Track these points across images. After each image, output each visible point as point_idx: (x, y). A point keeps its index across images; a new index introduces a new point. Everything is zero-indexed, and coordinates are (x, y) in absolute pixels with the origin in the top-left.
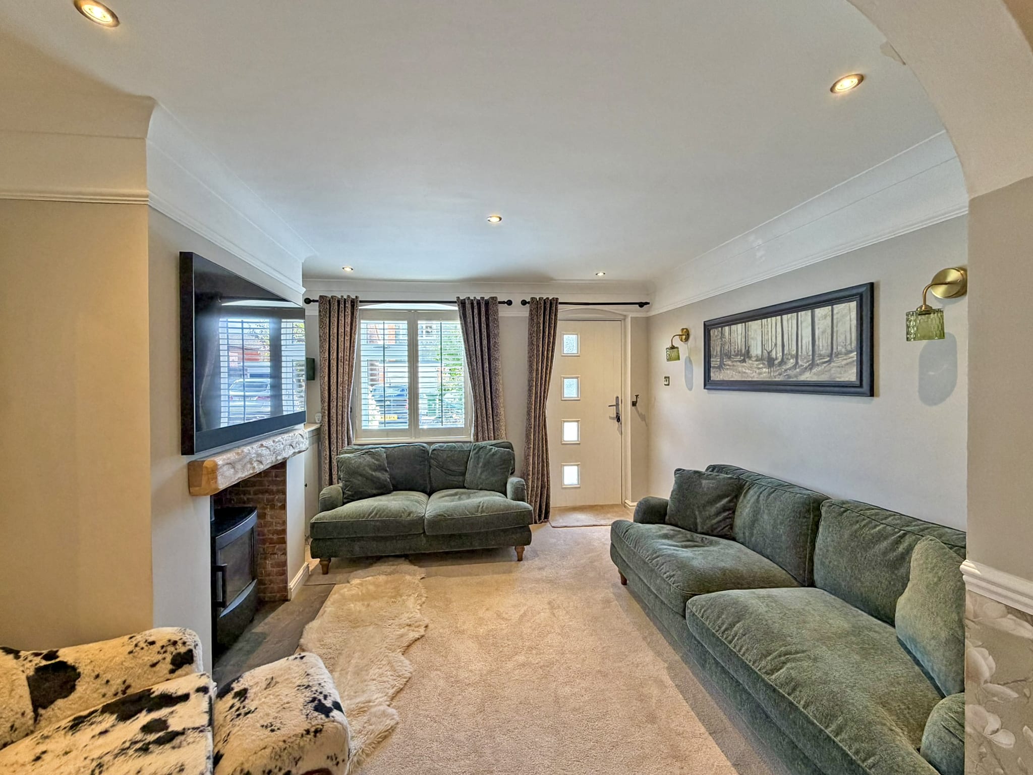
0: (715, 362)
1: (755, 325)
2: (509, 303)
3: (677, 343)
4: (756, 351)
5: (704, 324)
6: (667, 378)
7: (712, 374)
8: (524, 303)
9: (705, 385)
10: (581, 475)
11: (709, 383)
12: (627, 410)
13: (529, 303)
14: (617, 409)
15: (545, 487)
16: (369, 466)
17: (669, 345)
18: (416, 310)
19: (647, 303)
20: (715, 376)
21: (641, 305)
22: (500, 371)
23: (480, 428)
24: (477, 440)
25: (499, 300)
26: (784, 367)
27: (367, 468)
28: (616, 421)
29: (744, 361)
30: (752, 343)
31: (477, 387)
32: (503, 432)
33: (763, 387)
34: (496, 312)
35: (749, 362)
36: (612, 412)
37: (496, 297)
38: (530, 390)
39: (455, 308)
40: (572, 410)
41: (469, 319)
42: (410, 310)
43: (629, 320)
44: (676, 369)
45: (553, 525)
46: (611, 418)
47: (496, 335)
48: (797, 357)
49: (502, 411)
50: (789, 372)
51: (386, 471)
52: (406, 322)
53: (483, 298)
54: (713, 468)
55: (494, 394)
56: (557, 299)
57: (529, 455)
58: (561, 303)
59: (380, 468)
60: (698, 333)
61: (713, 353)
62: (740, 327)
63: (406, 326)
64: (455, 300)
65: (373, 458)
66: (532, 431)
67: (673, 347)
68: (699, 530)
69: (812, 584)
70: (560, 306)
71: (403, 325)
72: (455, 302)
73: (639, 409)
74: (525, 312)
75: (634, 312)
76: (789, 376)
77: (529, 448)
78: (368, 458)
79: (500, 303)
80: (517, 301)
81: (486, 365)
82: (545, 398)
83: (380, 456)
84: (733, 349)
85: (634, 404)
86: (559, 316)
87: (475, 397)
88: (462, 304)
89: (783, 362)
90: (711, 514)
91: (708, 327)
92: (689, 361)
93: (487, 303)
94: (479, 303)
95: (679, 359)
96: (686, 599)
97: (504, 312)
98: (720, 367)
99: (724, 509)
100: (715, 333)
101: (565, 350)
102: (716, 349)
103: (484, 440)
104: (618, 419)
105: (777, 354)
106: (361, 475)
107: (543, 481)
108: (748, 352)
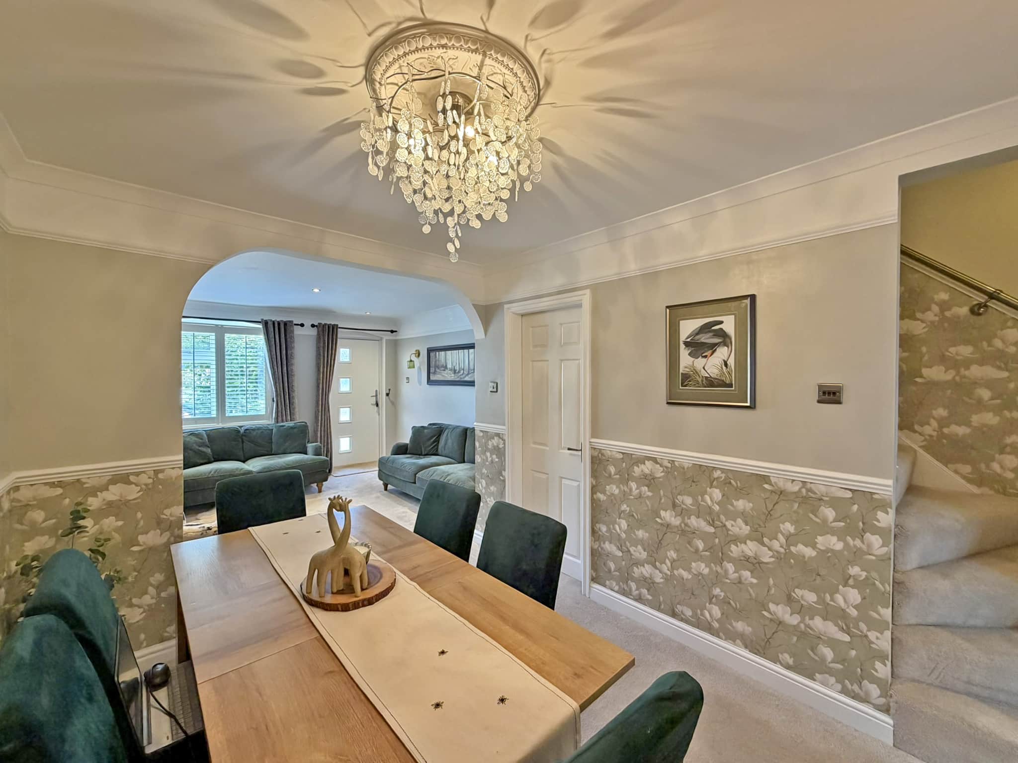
0: (432, 370)
1: (449, 353)
2: (302, 325)
3: (414, 358)
4: (449, 366)
5: (428, 350)
6: (408, 378)
7: (431, 377)
8: (313, 326)
9: (428, 382)
10: (352, 444)
11: (430, 382)
12: (383, 399)
13: (317, 326)
14: (377, 398)
15: (329, 453)
16: (196, 443)
17: (409, 360)
18: (222, 326)
19: (396, 331)
20: (432, 378)
21: (392, 332)
22: (295, 373)
23: (280, 414)
24: (277, 422)
25: (295, 323)
26: (460, 374)
27: (194, 445)
28: (375, 406)
29: (444, 370)
30: (448, 361)
31: (278, 384)
32: (297, 416)
33: (458, 383)
34: (293, 332)
35: (447, 371)
36: (374, 400)
37: (292, 321)
38: (318, 386)
39: (260, 326)
40: (346, 400)
41: (272, 335)
42: (217, 325)
43: (384, 341)
44: (413, 373)
45: (335, 475)
46: (372, 404)
47: (293, 348)
48: (463, 370)
49: (296, 401)
50: (462, 377)
51: (208, 447)
52: (214, 334)
53: (282, 321)
54: (430, 424)
55: (290, 389)
56: (337, 325)
57: (317, 430)
58: (340, 328)
59: (203, 445)
60: (424, 353)
61: (431, 365)
62: (443, 353)
63: (214, 337)
64: (260, 321)
65: (197, 438)
66: (320, 414)
67: (411, 361)
68: (423, 453)
69: (464, 462)
70: (339, 330)
71: (212, 336)
72: (260, 322)
73: (391, 398)
74: (314, 332)
75: (388, 336)
76: (461, 378)
77: (318, 426)
78: (194, 438)
79: (295, 325)
80: (308, 324)
81: (285, 368)
82: (329, 391)
83: (203, 436)
84: (441, 364)
85: (387, 395)
86: (339, 336)
87: (276, 391)
88: (266, 323)
89: (459, 372)
90: (428, 446)
91: (430, 351)
92: (420, 368)
93: (285, 324)
94: (279, 324)
95: (414, 367)
96: (415, 474)
97: (298, 331)
98: (435, 373)
99: (434, 442)
100: (432, 354)
101: (341, 358)
102: (433, 364)
103: (283, 421)
104: (377, 405)
105: (457, 368)
106: (191, 450)
107: (327, 448)
108: (446, 366)
